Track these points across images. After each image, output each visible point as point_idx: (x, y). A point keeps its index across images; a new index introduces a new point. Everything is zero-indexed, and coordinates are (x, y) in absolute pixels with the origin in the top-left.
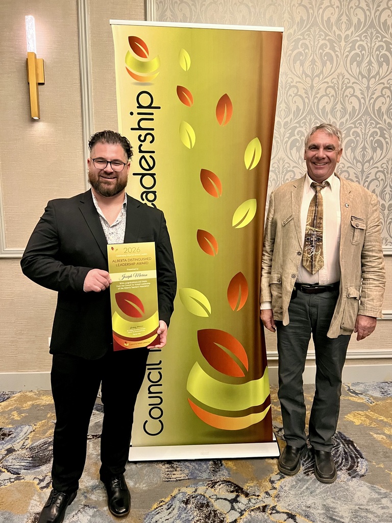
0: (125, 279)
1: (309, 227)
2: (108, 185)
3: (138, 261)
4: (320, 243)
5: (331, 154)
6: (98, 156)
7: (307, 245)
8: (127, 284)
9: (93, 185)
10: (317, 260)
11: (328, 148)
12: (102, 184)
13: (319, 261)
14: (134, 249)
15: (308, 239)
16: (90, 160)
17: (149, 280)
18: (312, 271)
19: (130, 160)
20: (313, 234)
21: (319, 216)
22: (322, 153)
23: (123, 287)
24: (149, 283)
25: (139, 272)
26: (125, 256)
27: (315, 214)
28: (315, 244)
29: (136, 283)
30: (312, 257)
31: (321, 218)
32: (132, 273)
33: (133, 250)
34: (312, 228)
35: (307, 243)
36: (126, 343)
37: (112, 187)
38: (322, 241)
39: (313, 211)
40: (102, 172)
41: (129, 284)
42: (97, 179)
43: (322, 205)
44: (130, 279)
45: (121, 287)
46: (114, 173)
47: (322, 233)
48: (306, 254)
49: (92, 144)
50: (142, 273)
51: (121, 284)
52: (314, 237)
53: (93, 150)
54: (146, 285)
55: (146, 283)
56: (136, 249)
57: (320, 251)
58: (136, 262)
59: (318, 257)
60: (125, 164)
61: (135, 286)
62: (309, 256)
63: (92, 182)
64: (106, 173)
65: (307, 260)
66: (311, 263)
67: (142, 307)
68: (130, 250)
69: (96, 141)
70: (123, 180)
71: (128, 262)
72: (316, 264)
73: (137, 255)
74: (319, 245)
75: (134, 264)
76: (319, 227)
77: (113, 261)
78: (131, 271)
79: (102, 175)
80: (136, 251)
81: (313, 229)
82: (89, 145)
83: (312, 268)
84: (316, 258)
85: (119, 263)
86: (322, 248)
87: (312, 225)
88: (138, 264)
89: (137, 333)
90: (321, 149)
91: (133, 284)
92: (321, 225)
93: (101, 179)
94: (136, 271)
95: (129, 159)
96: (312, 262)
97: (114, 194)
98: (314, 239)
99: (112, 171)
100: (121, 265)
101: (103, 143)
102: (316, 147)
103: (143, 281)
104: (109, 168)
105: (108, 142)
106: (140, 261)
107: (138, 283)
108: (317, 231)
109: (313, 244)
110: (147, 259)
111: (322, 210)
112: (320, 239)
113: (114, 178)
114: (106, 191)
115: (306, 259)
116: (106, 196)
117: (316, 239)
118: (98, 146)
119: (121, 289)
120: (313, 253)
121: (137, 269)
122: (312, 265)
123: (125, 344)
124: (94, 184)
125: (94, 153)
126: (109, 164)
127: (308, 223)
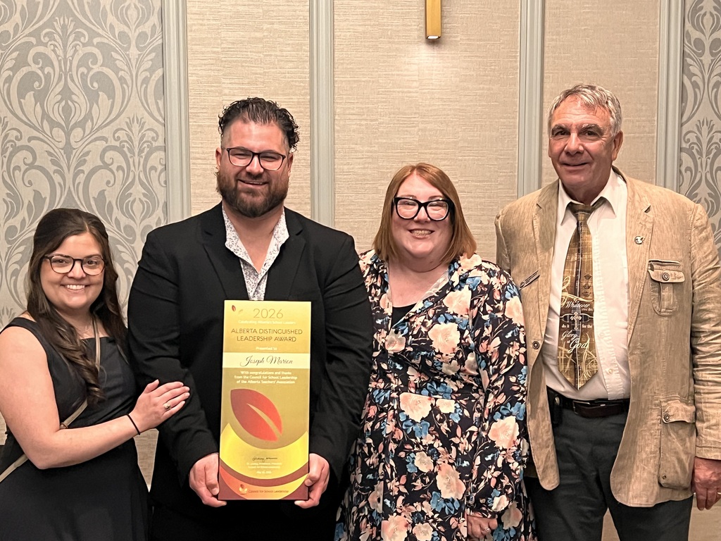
0: (250, 366)
1: (566, 294)
2: (253, 196)
3: (278, 335)
4: (589, 326)
5: (593, 145)
6: (235, 145)
7: (565, 330)
8: (255, 375)
9: (224, 197)
10: (584, 359)
11: (588, 132)
12: (243, 195)
13: (587, 362)
14: (272, 312)
15: (565, 317)
16: (220, 151)
17: (295, 372)
18: (576, 382)
19: (292, 150)
20: (575, 309)
21: (585, 272)
22: (573, 142)
23: (245, 380)
24: (296, 378)
25: (278, 355)
26: (255, 322)
27: (577, 268)
28: (579, 327)
29: (271, 375)
30: (574, 354)
31: (589, 277)
32: (266, 355)
33: (270, 314)
34: (572, 296)
35: (563, 326)
36: (242, 486)
37: (259, 200)
38: (592, 320)
39: (573, 262)
40: (244, 173)
41: (258, 375)
42: (234, 185)
43: (590, 251)
44: (261, 366)
45: (243, 379)
46: (265, 175)
47: (591, 306)
48: (563, 349)
49: (225, 122)
50: (284, 356)
51: (242, 373)
52: (576, 313)
53: (227, 133)
54: (291, 380)
55: (289, 376)
56: (277, 312)
57: (588, 342)
58: (274, 335)
59: (585, 353)
60: (284, 157)
61: (267, 379)
62: (569, 352)
63: (223, 189)
64: (249, 174)
65: (566, 360)
66: (572, 367)
67: (278, 422)
68: (264, 314)
69: (233, 117)
70: (280, 187)
71: (260, 335)
72: (583, 367)
73: (277, 323)
74: (586, 330)
75: (270, 338)
76: (586, 295)
77: (233, 331)
78: (262, 352)
79: (242, 179)
80: (275, 315)
81: (575, 298)
82: (220, 123)
83: (576, 377)
84: (581, 355)
85: (242, 334)
86: (592, 336)
87: (573, 289)
88: (276, 339)
89: (266, 470)
90: (574, 135)
91: (265, 375)
92: (589, 291)
93: (241, 185)
94: (273, 352)
95: (290, 147)
96: (575, 364)
97: (264, 213)
98: (577, 317)
99: (262, 170)
100: (246, 338)
101: (245, 121)
102: (563, 131)
103: (283, 373)
104: (255, 166)
105: (254, 119)
106: (282, 335)
107: (274, 375)
108: (581, 302)
109: (576, 329)
110: (295, 332)
111: (590, 263)
112: (588, 318)
113: (264, 183)
114: (249, 207)
115: (563, 357)
116: (250, 217)
117: (580, 318)
118: (237, 125)
119: (241, 383)
120: (576, 346)
121: (276, 349)
122: (575, 369)
123: (241, 489)
124: (228, 195)
125: (230, 140)
126: (256, 159)
127: (565, 287)
